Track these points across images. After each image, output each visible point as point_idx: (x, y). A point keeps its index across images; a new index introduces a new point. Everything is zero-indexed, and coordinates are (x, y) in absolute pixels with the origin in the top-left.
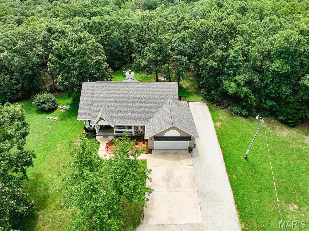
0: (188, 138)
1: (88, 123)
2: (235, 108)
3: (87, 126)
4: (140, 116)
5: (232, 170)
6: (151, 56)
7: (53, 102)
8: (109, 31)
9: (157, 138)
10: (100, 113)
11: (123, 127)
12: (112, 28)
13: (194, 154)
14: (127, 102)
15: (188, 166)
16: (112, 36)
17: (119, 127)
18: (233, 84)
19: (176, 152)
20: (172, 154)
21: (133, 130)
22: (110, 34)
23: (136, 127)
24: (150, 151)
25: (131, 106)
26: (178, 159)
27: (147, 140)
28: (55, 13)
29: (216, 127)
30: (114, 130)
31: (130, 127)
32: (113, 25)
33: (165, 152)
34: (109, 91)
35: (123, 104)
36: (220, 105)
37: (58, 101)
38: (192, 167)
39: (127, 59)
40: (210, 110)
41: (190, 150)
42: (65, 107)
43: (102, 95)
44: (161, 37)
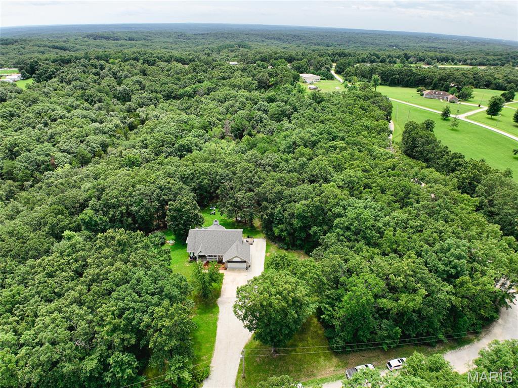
0: (245, 262)
1: (192, 254)
2: (280, 244)
3: (192, 255)
4: (221, 250)
6: (230, 208)
7: (164, 238)
8: (200, 180)
9: (229, 262)
10: (200, 248)
11: (212, 256)
12: (202, 177)
13: (248, 270)
14: (214, 242)
15: (244, 276)
16: (203, 184)
17: (209, 256)
18: (277, 230)
19: (239, 269)
20: (237, 270)
21: (217, 258)
22: (200, 182)
23: (219, 256)
24: (226, 269)
25: (216, 245)
26: (240, 273)
27: (224, 263)
28: (143, 141)
29: (266, 256)
30: (207, 258)
31: (215, 256)
32: (203, 174)
33: (233, 269)
35: (212, 243)
36: (273, 242)
37: (166, 237)
39: (214, 195)
40: (267, 245)
41: (247, 268)
42: (172, 242)
44: (236, 195)
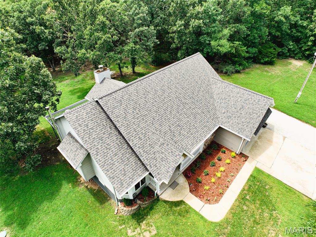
2: (227, 68)
4: (206, 117)
5: (305, 118)
13: (268, 127)
14: (175, 107)
15: (284, 141)
19: (258, 136)
20: (258, 140)
24: (244, 156)
25: (185, 110)
26: (270, 141)
34: (136, 103)
35: (174, 112)
38: (286, 138)
43: (130, 117)
